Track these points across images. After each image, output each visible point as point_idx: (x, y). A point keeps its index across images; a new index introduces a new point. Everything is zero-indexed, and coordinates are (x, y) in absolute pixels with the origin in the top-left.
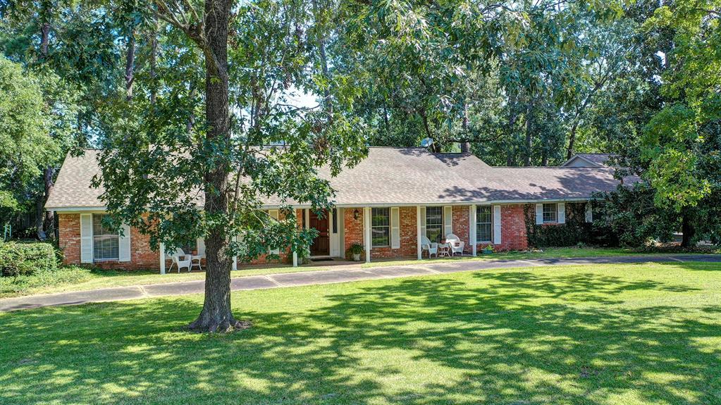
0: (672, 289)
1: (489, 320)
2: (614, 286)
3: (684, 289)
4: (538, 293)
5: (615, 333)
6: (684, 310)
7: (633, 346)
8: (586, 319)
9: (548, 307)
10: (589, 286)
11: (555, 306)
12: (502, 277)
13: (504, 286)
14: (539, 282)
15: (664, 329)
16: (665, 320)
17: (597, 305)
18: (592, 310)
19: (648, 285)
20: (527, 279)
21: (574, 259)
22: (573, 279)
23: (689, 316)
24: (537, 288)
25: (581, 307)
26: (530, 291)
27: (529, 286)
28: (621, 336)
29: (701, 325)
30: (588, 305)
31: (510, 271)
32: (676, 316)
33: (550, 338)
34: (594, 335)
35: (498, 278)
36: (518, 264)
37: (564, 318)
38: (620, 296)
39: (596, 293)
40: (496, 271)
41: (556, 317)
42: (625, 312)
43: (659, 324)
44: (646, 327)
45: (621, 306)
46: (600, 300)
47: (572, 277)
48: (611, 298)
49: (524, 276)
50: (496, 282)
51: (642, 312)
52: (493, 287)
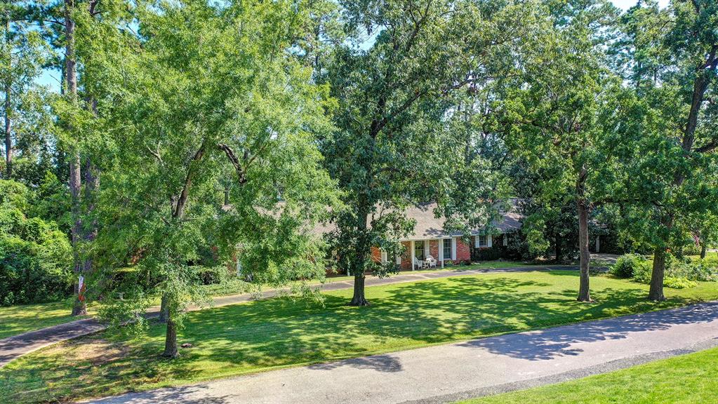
0: (540, 285)
1: (464, 299)
2: (516, 284)
3: (545, 285)
4: (481, 288)
5: (512, 302)
6: (541, 294)
7: (518, 306)
8: (501, 298)
9: (486, 293)
10: (504, 284)
11: (489, 293)
12: (462, 280)
13: (465, 285)
14: (481, 283)
15: (530, 301)
16: (532, 298)
17: (507, 293)
18: (505, 295)
19: (530, 283)
20: (475, 281)
21: (496, 270)
22: (497, 281)
23: (542, 296)
24: (480, 286)
25: (500, 293)
26: (478, 287)
27: (477, 285)
28: (514, 303)
29: (545, 299)
30: (504, 292)
31: (466, 277)
32: (537, 296)
33: (489, 304)
34: (504, 303)
35: (460, 281)
36: (468, 273)
37: (494, 298)
38: (517, 289)
39: (506, 288)
40: (459, 277)
41: (490, 298)
42: (517, 295)
43: (529, 299)
44: (524, 300)
45: (517, 293)
46: (508, 291)
47: (496, 280)
48: (513, 289)
49: (473, 280)
50: (461, 283)
51: (524, 295)
52: (460, 285)
